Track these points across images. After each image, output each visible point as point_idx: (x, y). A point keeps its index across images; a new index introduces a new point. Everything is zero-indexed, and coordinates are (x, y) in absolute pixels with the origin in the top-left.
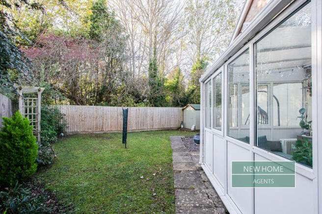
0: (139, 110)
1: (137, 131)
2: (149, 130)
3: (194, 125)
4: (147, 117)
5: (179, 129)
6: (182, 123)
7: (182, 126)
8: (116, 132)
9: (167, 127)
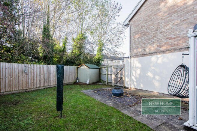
0: (43, 67)
1: (41, 88)
2: (52, 86)
3: (88, 80)
4: (50, 74)
5: (75, 83)
6: (77, 79)
7: (77, 81)
8: (16, 92)
9: (67, 82)
